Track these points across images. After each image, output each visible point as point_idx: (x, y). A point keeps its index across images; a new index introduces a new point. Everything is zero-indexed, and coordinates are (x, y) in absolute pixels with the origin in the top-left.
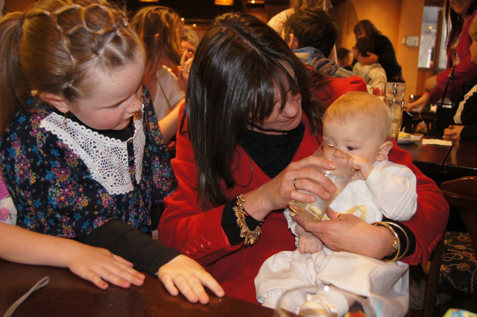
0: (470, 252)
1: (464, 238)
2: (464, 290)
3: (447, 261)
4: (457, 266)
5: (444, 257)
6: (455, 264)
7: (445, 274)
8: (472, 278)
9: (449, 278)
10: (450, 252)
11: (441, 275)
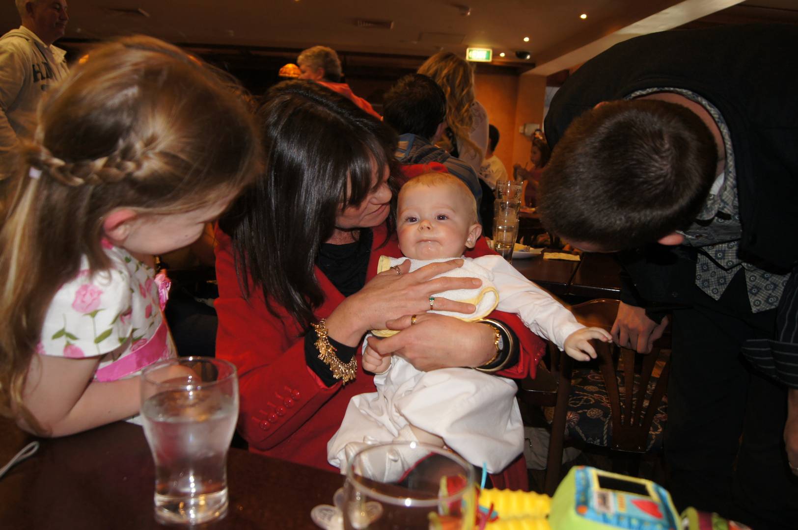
0: (603, 394)
1: (595, 377)
2: (595, 442)
3: (575, 406)
4: (586, 412)
5: (572, 402)
6: (584, 410)
7: (572, 423)
8: (606, 427)
9: (578, 429)
10: (579, 395)
11: (567, 425)
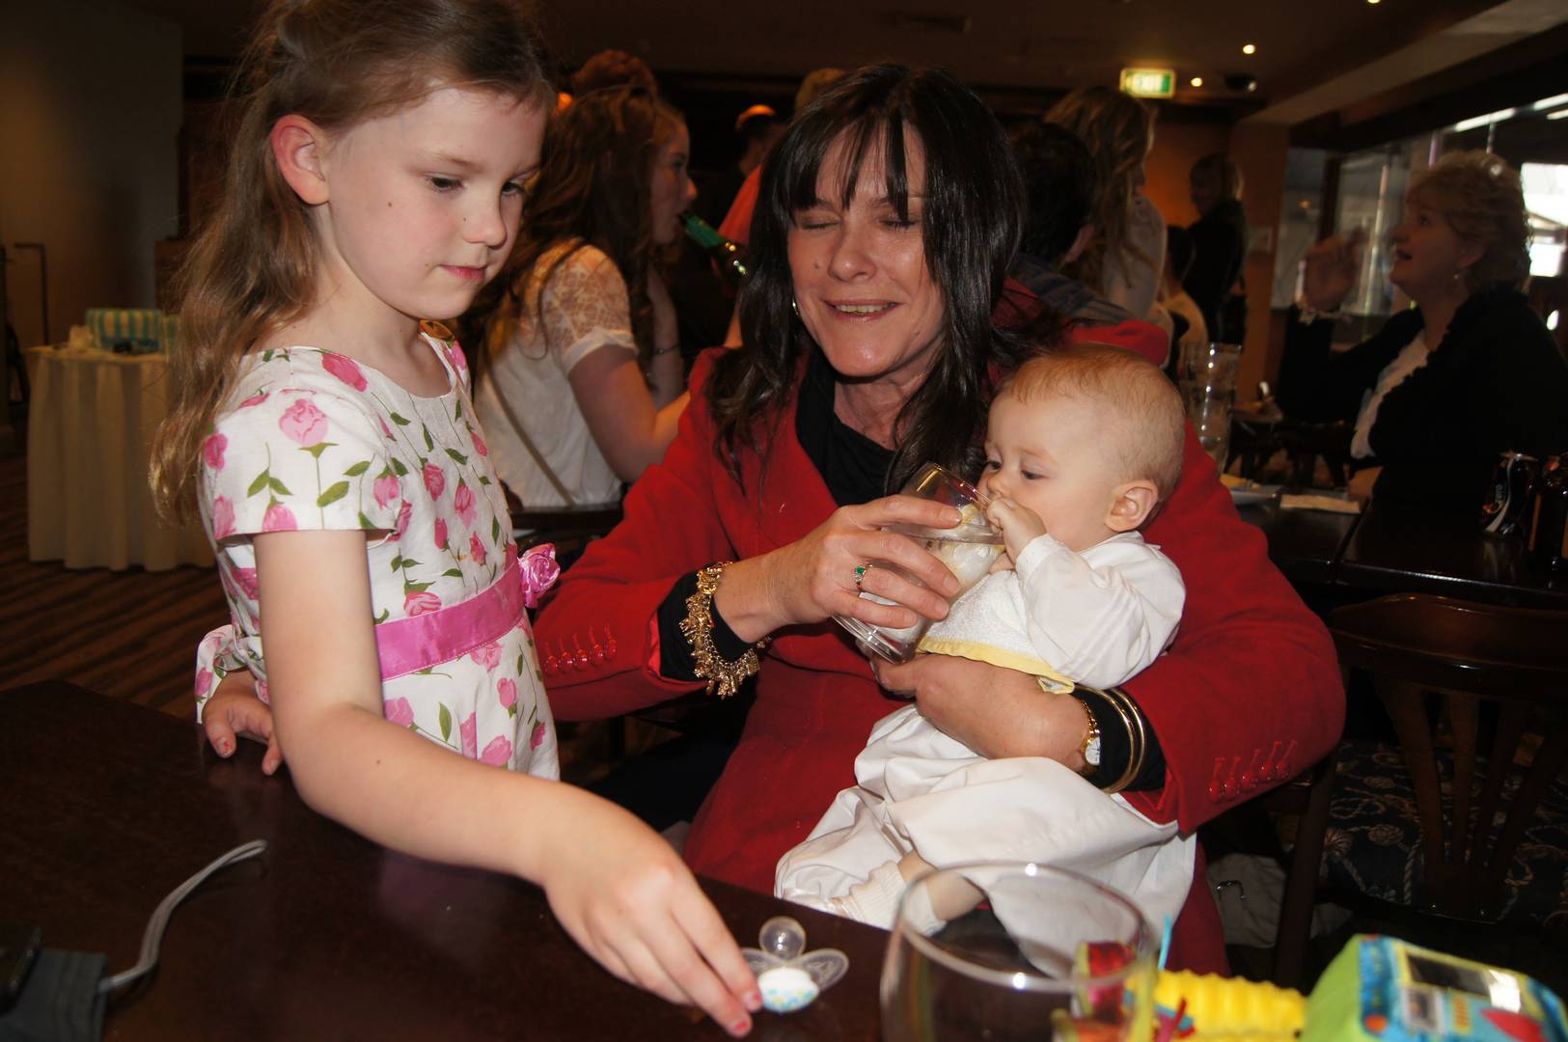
0: (1404, 794)
1: (1388, 759)
2: (1385, 896)
3: (1344, 818)
4: (1368, 831)
5: (1336, 808)
6: (1363, 827)
7: (1337, 853)
8: (1409, 865)
9: (1348, 865)
10: (1351, 794)
11: (1325, 856)
